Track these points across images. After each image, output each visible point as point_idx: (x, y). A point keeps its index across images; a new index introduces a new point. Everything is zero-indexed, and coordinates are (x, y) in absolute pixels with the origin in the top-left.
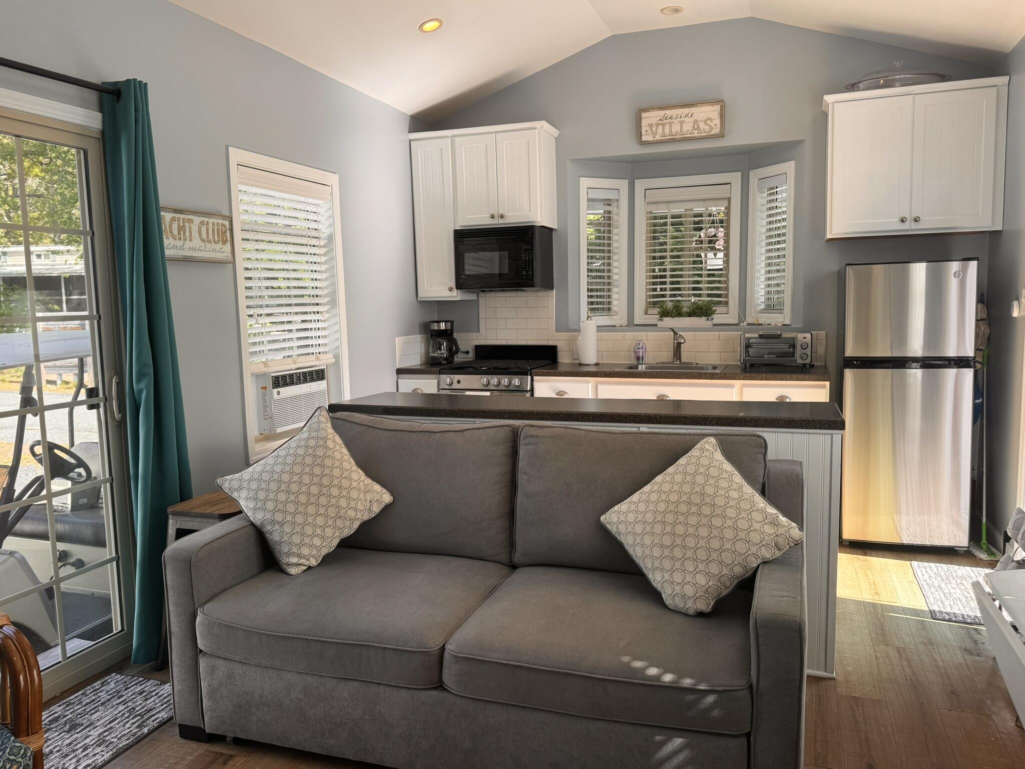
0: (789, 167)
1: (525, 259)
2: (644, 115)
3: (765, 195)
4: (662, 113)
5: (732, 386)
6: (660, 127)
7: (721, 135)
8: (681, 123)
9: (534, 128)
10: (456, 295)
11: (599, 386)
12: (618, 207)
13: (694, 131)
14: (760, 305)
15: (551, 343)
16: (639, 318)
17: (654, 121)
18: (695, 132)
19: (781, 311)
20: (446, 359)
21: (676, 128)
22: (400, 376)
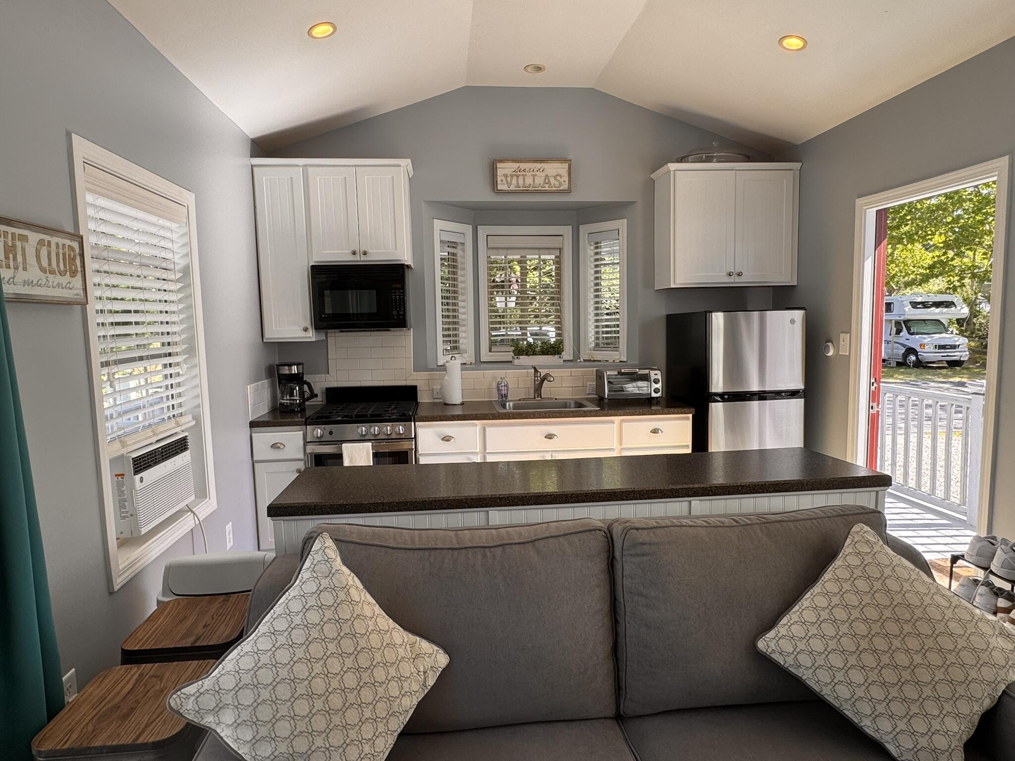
0: (622, 224)
1: (396, 298)
2: (499, 165)
3: (592, 248)
4: (516, 165)
5: (613, 422)
6: (515, 178)
7: (568, 191)
8: (534, 176)
9: (399, 166)
10: (311, 336)
11: (488, 429)
12: (463, 250)
13: (545, 185)
14: (591, 343)
15: (410, 383)
16: (485, 356)
17: (509, 172)
18: (547, 186)
19: (616, 349)
20: (300, 405)
21: (529, 181)
22: (254, 429)
